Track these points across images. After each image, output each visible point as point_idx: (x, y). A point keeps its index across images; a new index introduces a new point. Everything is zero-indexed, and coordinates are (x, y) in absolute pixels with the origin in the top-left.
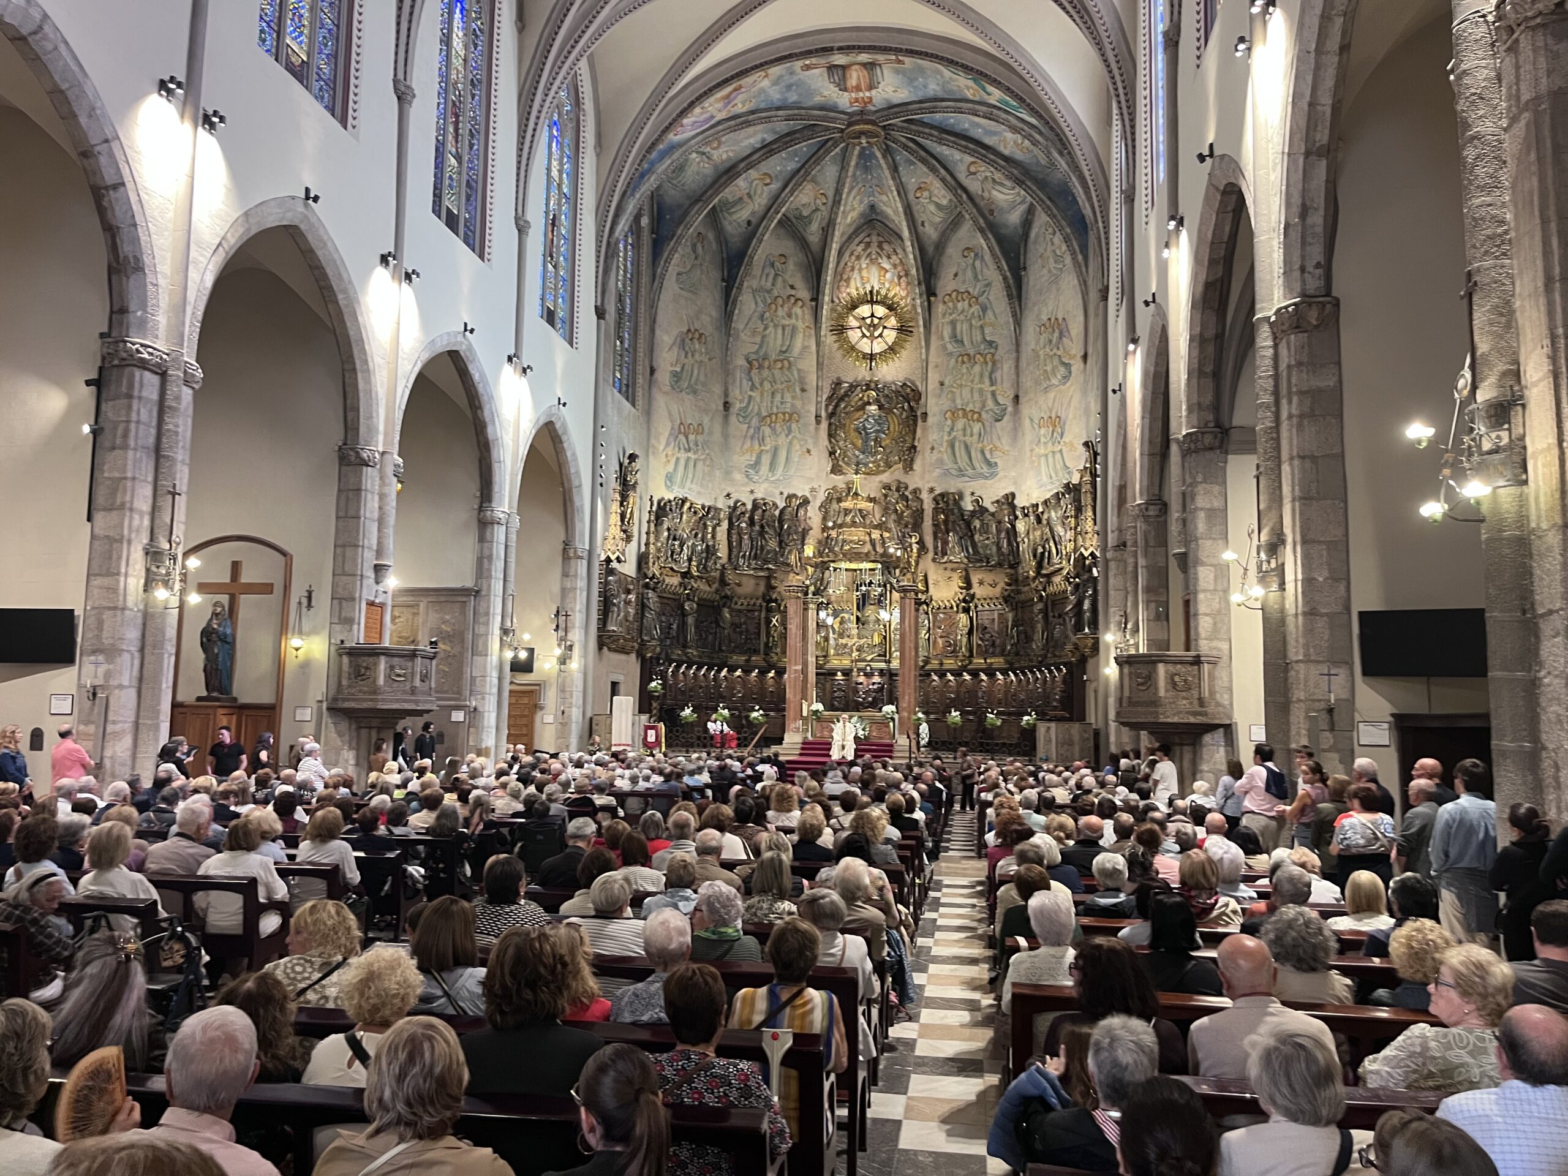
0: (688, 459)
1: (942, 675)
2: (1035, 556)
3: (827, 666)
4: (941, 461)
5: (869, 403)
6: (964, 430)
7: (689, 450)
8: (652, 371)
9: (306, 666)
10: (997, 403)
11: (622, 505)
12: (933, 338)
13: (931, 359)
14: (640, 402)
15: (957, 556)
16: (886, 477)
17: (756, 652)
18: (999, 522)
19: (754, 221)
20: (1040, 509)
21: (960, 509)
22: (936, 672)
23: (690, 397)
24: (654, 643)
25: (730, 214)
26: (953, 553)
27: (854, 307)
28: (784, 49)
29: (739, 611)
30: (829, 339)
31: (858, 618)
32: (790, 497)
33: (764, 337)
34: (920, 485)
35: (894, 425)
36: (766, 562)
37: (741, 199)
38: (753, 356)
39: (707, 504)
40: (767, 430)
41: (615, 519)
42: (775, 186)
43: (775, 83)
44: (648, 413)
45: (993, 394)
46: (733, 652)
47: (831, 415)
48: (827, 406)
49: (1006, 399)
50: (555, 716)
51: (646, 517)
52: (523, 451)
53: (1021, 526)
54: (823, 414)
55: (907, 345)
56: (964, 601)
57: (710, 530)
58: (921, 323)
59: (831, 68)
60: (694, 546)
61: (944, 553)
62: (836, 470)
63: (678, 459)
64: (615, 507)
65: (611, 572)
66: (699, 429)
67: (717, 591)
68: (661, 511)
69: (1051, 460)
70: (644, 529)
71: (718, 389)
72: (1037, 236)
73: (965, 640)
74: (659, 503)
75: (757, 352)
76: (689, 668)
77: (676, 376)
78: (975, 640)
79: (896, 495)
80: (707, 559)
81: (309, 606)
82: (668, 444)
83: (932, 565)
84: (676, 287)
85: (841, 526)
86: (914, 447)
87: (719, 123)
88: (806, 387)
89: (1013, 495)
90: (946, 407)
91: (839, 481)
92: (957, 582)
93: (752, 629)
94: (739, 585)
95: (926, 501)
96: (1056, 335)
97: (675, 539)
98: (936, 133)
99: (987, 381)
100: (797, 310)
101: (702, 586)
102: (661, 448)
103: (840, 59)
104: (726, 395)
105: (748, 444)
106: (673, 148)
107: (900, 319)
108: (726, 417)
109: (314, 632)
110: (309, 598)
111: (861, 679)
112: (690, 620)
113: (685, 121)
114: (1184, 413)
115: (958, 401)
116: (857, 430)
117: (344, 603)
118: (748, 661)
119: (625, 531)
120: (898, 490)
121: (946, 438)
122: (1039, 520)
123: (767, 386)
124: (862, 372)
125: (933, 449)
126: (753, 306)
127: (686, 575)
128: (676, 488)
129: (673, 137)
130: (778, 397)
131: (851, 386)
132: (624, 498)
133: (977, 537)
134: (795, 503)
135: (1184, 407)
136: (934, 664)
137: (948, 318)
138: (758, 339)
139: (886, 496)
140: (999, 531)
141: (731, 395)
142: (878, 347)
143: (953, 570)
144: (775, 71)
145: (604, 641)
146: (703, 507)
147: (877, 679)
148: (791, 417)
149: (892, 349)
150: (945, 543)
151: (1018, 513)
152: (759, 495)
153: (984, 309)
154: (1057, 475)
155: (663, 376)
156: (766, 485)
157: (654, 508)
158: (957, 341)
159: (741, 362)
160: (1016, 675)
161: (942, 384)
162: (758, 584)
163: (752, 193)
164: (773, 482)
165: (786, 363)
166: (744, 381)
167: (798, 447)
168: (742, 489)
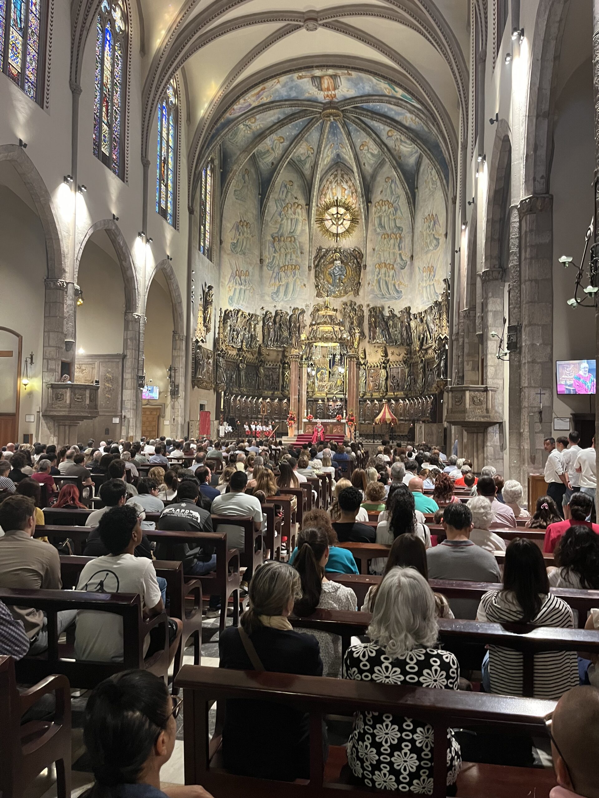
0: (241, 289)
1: (372, 401)
2: (419, 339)
3: (314, 397)
4: (373, 291)
5: (336, 260)
6: (385, 274)
7: (242, 284)
8: (221, 242)
9: (30, 394)
10: (402, 259)
11: (204, 312)
12: (370, 225)
13: (368, 236)
14: (215, 258)
15: (381, 340)
16: (345, 299)
17: (277, 389)
18: (402, 322)
19: (275, 163)
20: (423, 315)
21: (382, 315)
22: (368, 399)
23: (242, 256)
24: (223, 384)
25: (263, 159)
26: (378, 338)
27: (328, 208)
28: (287, 67)
29: (269, 368)
30: (315, 226)
31: (330, 372)
32: (295, 309)
33: (281, 225)
34: (362, 303)
35: (349, 272)
36: (283, 343)
37: (268, 151)
38: (276, 235)
39: (251, 313)
40: (283, 274)
41: (201, 320)
42: (286, 143)
43: (284, 86)
44: (219, 265)
45: (400, 255)
46: (265, 389)
47: (316, 266)
48: (314, 262)
49: (406, 258)
50: (170, 422)
51: (218, 319)
52: (148, 283)
53: (413, 324)
54: (312, 265)
55: (355, 229)
56: (384, 363)
57: (253, 326)
58: (363, 217)
59: (313, 78)
60: (244, 334)
61: (374, 339)
62: (319, 295)
63: (235, 289)
64: (200, 314)
65: (200, 347)
66: (247, 274)
67: (257, 358)
68: (226, 316)
69: (428, 289)
70: (217, 326)
71: (257, 253)
72: (424, 170)
73: (384, 383)
74: (225, 311)
75: (277, 233)
76: (242, 397)
77: (234, 245)
78: (389, 383)
79: (350, 308)
80: (251, 341)
81: (32, 363)
82: (230, 281)
83: (368, 344)
84: (234, 198)
85: (318, 324)
86: (360, 283)
87: (254, 108)
88: (303, 251)
89: (410, 308)
90: (376, 262)
91: (320, 301)
92: (380, 353)
93: (275, 377)
94: (268, 355)
95: (365, 311)
96: (432, 223)
97: (234, 331)
98: (369, 114)
99: (397, 248)
100: (299, 210)
101: (249, 355)
102: (227, 283)
103: (317, 73)
104: (261, 255)
105: (273, 281)
106: (229, 122)
107: (352, 214)
108: (261, 268)
109: (34, 376)
110: (32, 358)
111: (331, 403)
112: (243, 373)
113: (235, 107)
114: (484, 261)
115: (382, 259)
116: (330, 274)
117: (49, 361)
118: (273, 394)
119: (206, 326)
120: (351, 305)
121: (376, 278)
122: (422, 321)
123: (282, 250)
124: (332, 243)
125: (369, 284)
126: (276, 208)
127: (240, 350)
128: (234, 304)
129: (228, 115)
130: (289, 257)
131: (327, 250)
132: (205, 309)
133: (391, 330)
134: (297, 312)
135: (484, 258)
136: (368, 395)
137: (377, 215)
138: (278, 226)
139: (344, 309)
140: (402, 327)
141: (264, 255)
142: (341, 230)
143: (378, 347)
144: (283, 79)
145: (196, 382)
146: (249, 314)
147: (339, 403)
148: (295, 267)
149: (348, 231)
150: (375, 333)
151: (412, 317)
152: (279, 308)
153: (396, 210)
154: (431, 297)
155: (227, 245)
156: (282, 303)
157: (223, 315)
158: (382, 227)
159: (269, 238)
160: (409, 400)
161: (374, 250)
162: (278, 355)
163: (274, 147)
164: (286, 301)
165: (293, 239)
166: (271, 248)
167: (299, 283)
168: (270, 305)
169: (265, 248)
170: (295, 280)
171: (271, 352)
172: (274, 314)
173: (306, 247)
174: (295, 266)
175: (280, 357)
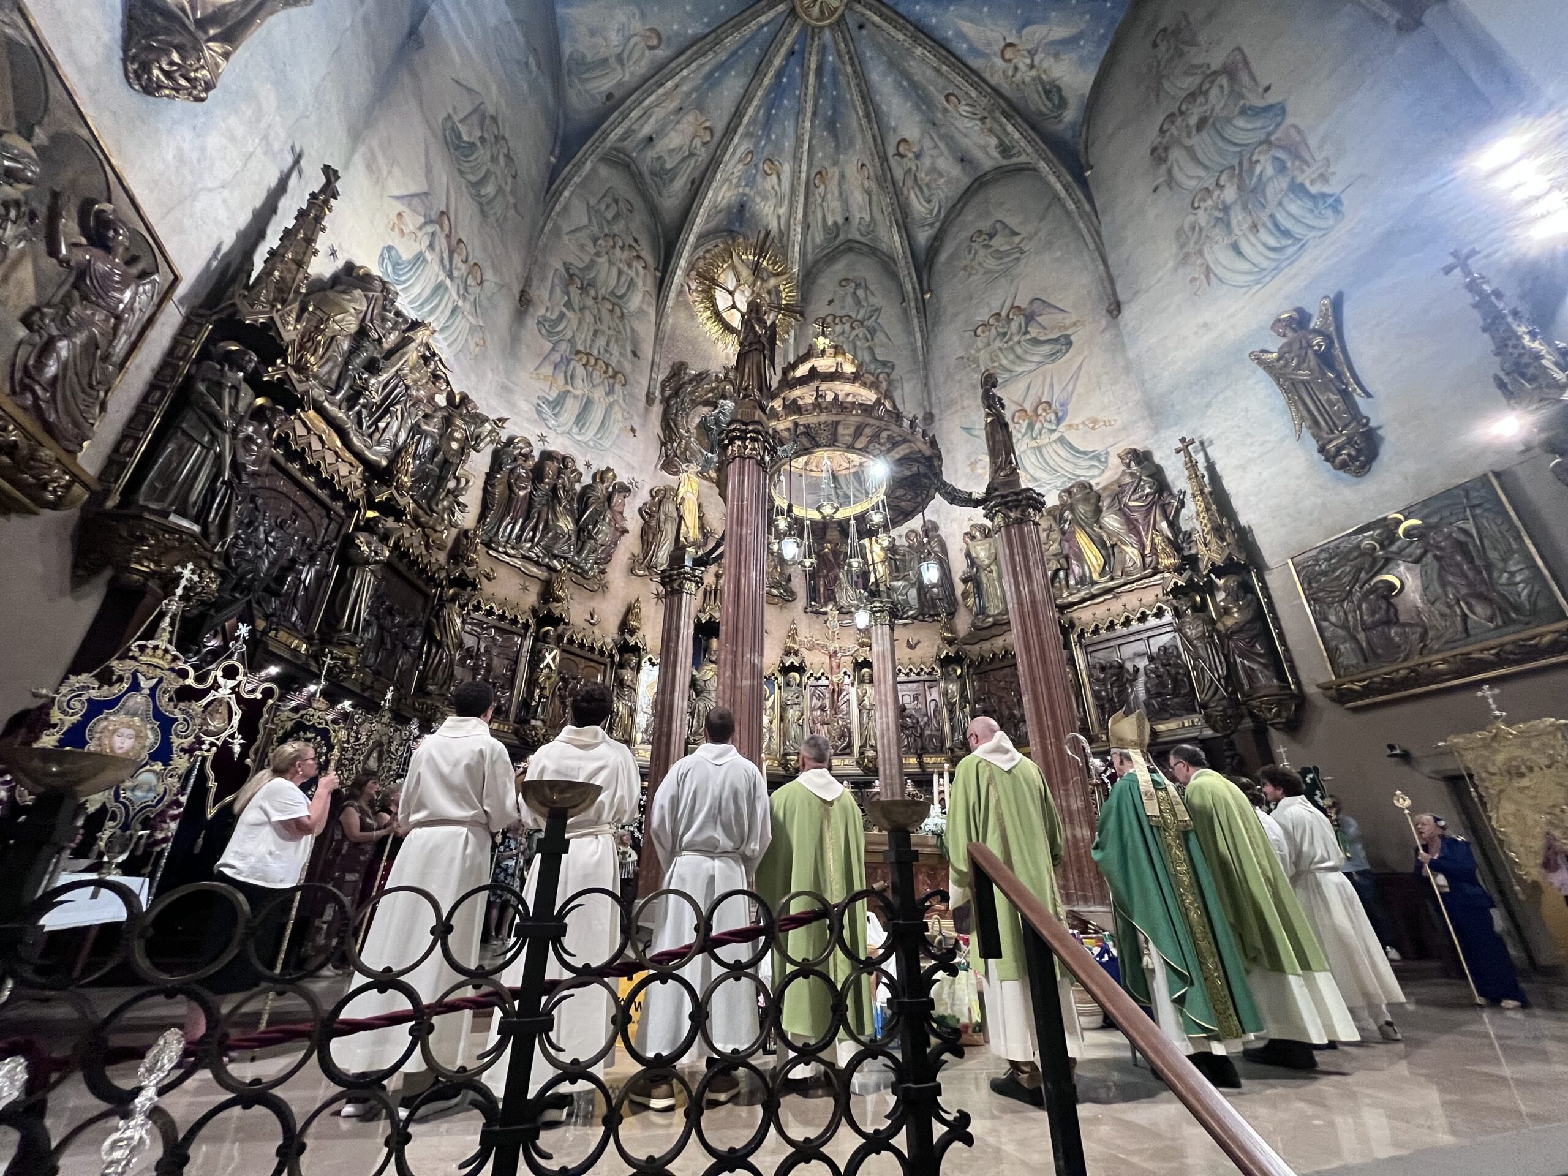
0: (444, 284)
5: (724, 397)
7: (450, 276)
19: (618, 94)
23: (474, 205)
25: (583, 81)
32: (602, 473)
33: (592, 262)
37: (605, 61)
38: (576, 271)
39: (462, 387)
40: (580, 370)
42: (661, 53)
47: (667, 400)
48: (663, 388)
54: (658, 394)
57: (458, 435)
62: (669, 466)
63: (422, 256)
66: (477, 274)
71: (517, 260)
75: (582, 271)
82: (407, 201)
88: (639, 353)
89: (934, 525)
93: (500, 666)
94: (490, 575)
96: (1018, 322)
100: (639, 267)
104: (528, 283)
105: (549, 369)
108: (520, 314)
123: (589, 317)
130: (602, 340)
134: (610, 481)
138: (586, 258)
141: (535, 291)
148: (615, 375)
152: (554, 447)
153: (872, 332)
156: (566, 440)
159: (557, 266)
162: (525, 589)
163: (625, 55)
164: (578, 442)
165: (617, 309)
166: (558, 290)
167: (619, 416)
168: (526, 425)
169: (543, 279)
170: (611, 405)
171: (501, 572)
172: (536, 454)
173: (647, 349)
174: (616, 373)
175: (531, 598)
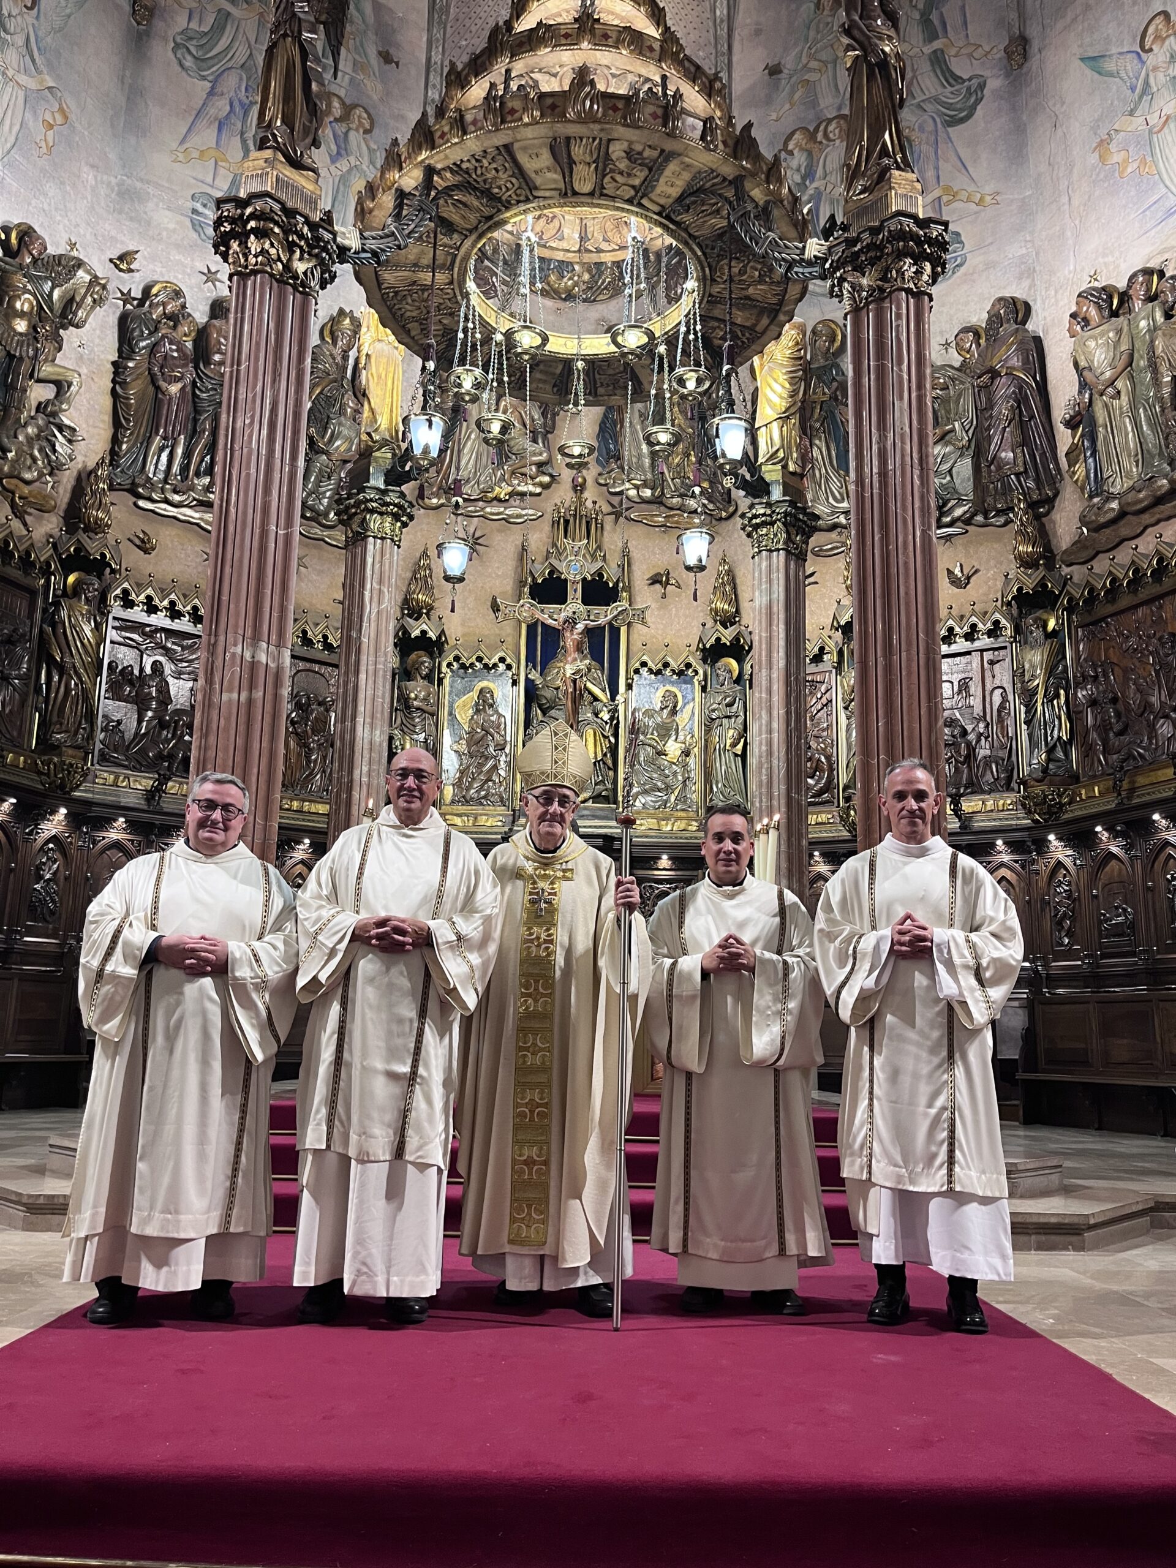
90: (789, 123)
94: (145, 546)
105: (207, 137)
108: (138, 33)
118: (151, 795)
168: (176, 256)
171: (165, 537)
173: (414, 39)
